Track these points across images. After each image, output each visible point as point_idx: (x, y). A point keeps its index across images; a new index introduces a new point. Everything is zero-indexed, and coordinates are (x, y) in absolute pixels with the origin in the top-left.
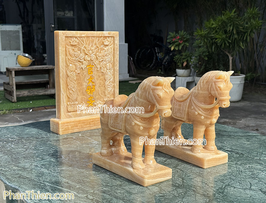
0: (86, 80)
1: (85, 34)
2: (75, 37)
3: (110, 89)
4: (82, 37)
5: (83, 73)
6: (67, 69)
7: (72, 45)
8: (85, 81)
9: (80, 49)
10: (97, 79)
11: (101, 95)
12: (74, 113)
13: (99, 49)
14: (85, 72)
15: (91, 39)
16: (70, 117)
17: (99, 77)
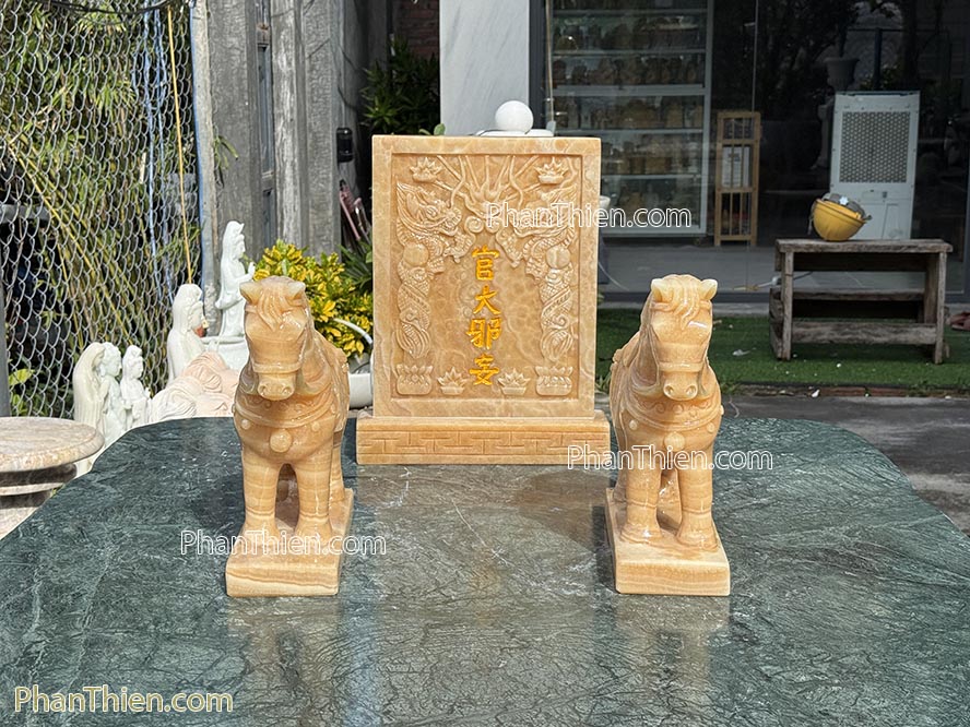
0: (467, 298)
1: (466, 147)
2: (429, 155)
3: (559, 336)
4: (456, 155)
5: (458, 275)
6: (397, 256)
7: (418, 183)
8: (462, 302)
9: (445, 196)
10: (511, 298)
11: (522, 351)
12: (417, 400)
13: (519, 197)
14: (462, 269)
15: (488, 162)
16: (403, 412)
17: (519, 290)
